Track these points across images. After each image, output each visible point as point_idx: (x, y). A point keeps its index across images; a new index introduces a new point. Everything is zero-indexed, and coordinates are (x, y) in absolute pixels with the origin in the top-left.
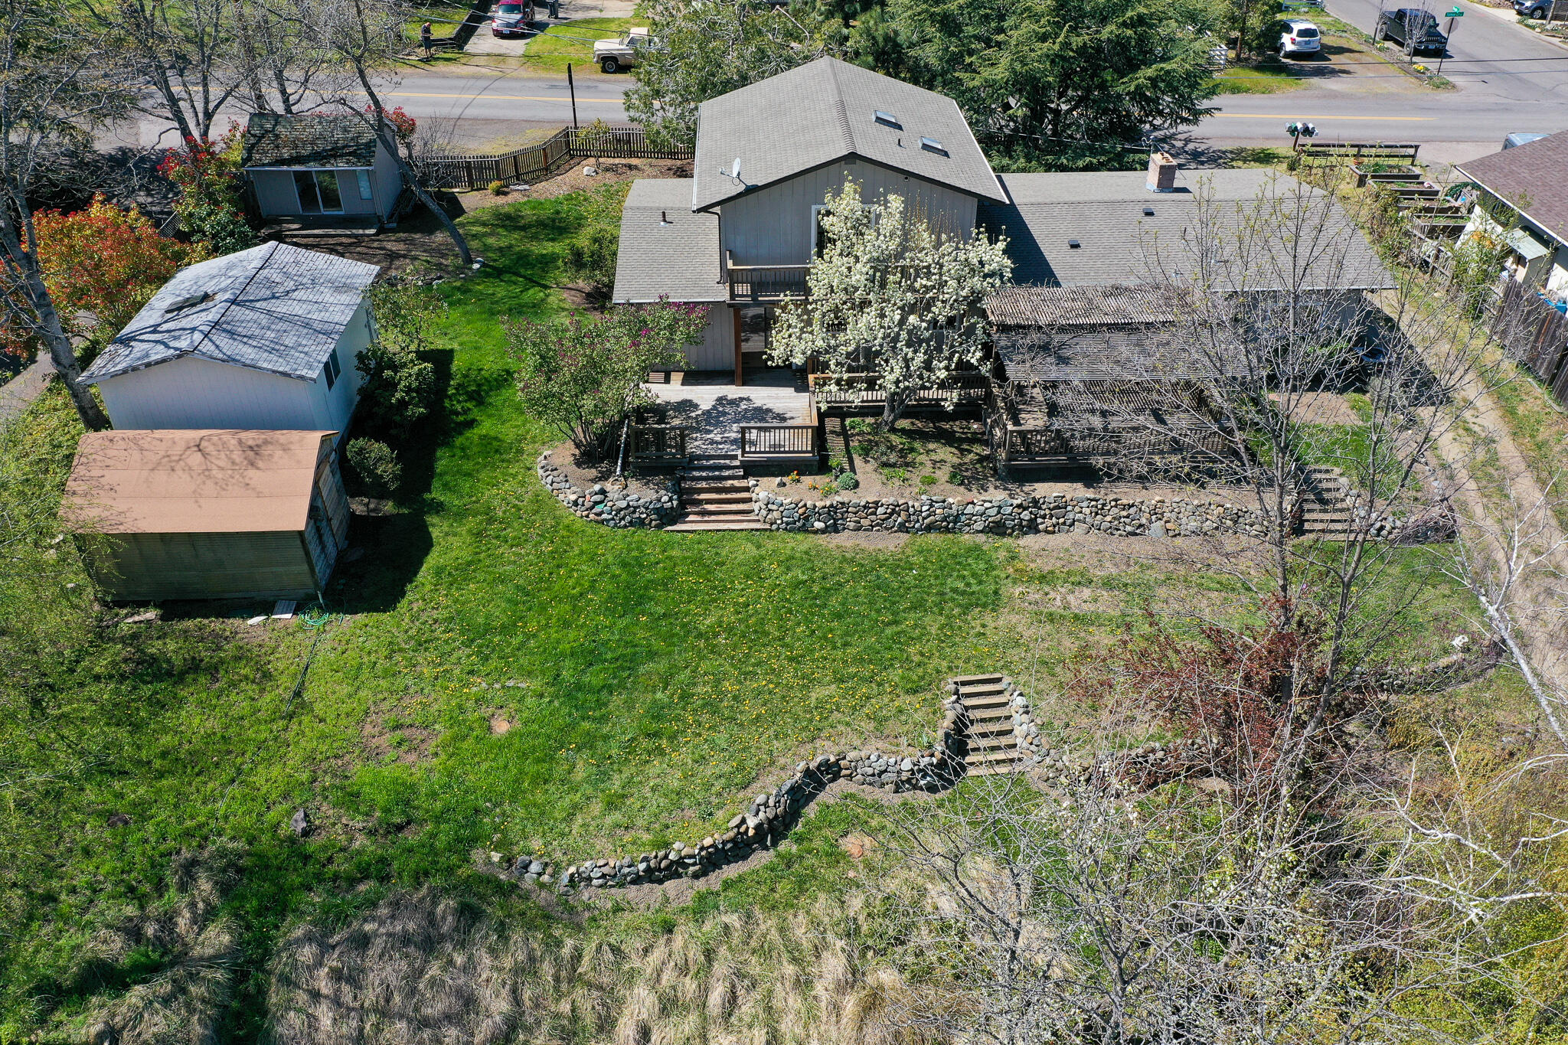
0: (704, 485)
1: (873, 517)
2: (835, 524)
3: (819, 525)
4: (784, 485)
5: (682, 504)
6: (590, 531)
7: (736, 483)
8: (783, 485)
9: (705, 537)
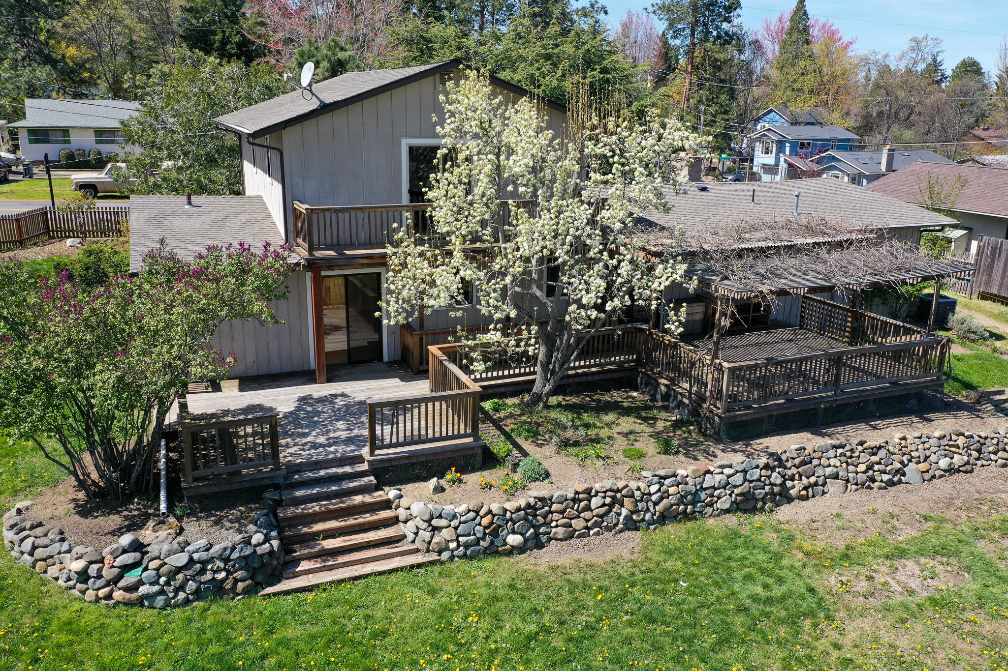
0: (315, 507)
1: (587, 514)
2: (536, 535)
3: (514, 540)
4: (443, 490)
5: (287, 546)
6: (116, 624)
7: (368, 499)
8: (439, 489)
9: (336, 593)
